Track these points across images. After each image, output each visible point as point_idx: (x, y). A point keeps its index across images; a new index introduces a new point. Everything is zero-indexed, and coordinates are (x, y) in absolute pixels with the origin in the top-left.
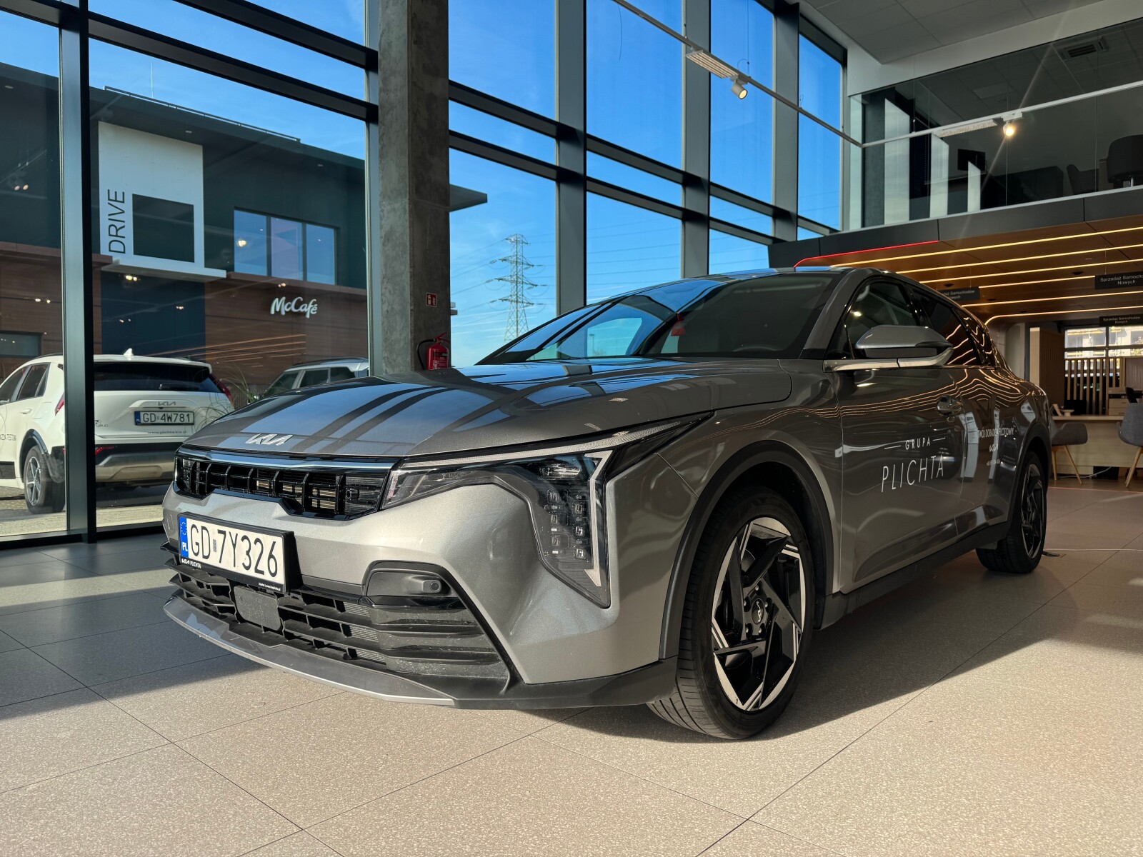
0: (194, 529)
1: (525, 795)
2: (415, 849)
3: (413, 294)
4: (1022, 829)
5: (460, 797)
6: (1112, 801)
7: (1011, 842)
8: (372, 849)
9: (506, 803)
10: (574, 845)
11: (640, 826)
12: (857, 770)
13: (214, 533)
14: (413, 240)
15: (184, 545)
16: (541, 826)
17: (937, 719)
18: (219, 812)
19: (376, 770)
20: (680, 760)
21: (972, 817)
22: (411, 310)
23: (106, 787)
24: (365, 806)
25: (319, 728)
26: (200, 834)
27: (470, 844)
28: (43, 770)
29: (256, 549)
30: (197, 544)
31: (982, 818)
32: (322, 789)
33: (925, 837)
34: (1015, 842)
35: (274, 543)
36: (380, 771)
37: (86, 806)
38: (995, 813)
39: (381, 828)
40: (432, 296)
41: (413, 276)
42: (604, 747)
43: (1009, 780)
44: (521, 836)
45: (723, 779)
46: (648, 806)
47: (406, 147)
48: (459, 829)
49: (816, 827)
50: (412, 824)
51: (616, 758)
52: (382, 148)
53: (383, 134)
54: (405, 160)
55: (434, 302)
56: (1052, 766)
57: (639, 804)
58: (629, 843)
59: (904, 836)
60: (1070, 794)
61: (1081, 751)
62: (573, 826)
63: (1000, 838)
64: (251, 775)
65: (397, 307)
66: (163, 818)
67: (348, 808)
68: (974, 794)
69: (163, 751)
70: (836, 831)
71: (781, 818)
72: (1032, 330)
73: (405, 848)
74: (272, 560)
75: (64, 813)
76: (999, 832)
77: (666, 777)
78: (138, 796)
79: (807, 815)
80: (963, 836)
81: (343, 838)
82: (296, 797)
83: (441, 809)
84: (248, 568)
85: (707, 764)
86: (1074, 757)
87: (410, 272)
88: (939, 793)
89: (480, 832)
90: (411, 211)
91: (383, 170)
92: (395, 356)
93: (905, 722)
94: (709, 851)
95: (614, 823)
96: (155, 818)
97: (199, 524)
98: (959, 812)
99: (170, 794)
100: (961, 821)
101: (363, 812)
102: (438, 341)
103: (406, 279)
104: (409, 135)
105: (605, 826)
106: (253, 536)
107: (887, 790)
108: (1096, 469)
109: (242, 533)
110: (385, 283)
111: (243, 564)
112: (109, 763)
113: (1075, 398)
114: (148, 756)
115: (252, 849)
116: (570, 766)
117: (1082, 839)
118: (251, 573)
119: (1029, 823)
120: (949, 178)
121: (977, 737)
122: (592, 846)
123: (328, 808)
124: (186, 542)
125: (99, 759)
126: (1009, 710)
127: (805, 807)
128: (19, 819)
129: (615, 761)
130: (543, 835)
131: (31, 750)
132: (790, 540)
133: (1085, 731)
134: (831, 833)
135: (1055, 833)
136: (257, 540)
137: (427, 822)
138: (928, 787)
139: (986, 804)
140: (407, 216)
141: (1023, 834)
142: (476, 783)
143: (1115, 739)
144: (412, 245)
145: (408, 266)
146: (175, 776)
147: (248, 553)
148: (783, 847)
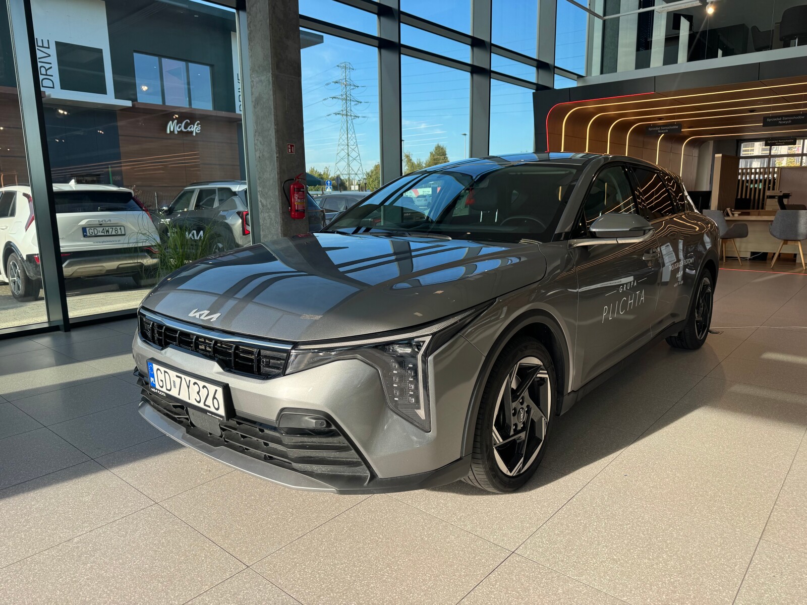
0: (159, 371)
1: (380, 538)
2: (318, 579)
3: (278, 145)
4: (674, 555)
5: (341, 540)
6: (728, 533)
7: (666, 565)
8: (292, 580)
9: (369, 544)
10: (411, 573)
11: (449, 559)
12: (579, 514)
13: (173, 377)
14: (276, 104)
15: (152, 379)
16: (391, 560)
17: (629, 473)
18: (196, 555)
19: (287, 521)
20: (472, 508)
21: (645, 547)
22: (277, 157)
23: (122, 538)
24: (284, 548)
25: (247, 490)
26: (187, 571)
27: (350, 574)
28: (80, 526)
29: (204, 392)
30: (162, 381)
31: (651, 548)
32: (256, 537)
33: (617, 562)
34: (669, 564)
35: (216, 390)
36: (289, 522)
37: (113, 553)
38: (659, 544)
39: (295, 564)
40: (291, 146)
41: (277, 131)
42: (425, 500)
43: (669, 519)
44: (379, 568)
45: (499, 522)
46: (454, 544)
47: (268, 33)
48: (342, 564)
49: (554, 556)
50: (314, 561)
51: (434, 508)
52: (250, 33)
53: (251, 22)
54: (268, 44)
55: (293, 150)
56: (696, 508)
57: (448, 543)
58: (443, 571)
59: (605, 562)
60: (704, 528)
61: (714, 496)
62: (409, 560)
63: (660, 562)
64: (211, 527)
65: (266, 155)
66: (162, 561)
67: (273, 551)
68: (647, 530)
69: (152, 510)
70: (565, 559)
71: (533, 550)
72: (717, 155)
73: (311, 579)
74: (215, 400)
75: (101, 559)
76: (660, 557)
77: (464, 522)
78: (143, 545)
79: (548, 548)
80: (639, 561)
81: (274, 572)
82: (240, 543)
83: (330, 550)
84: (199, 402)
85: (489, 512)
86: (710, 500)
87: (275, 129)
88: (627, 530)
89: (355, 566)
90: (274, 83)
91: (251, 50)
92: (267, 190)
93: (610, 476)
94: (490, 575)
95: (435, 557)
96: (157, 561)
97: (162, 369)
98: (638, 544)
99: (163, 543)
100: (639, 550)
101: (283, 553)
102: (297, 180)
103: (272, 133)
104: (270, 24)
105: (428, 559)
106: (201, 383)
107: (596, 528)
108: (753, 253)
109: (193, 380)
110: (257, 136)
111: (195, 399)
112: (120, 520)
113: (743, 197)
114: (143, 514)
115: (220, 582)
116: (406, 515)
117: (708, 561)
118: (201, 405)
119: (678, 551)
120: (666, 36)
121: (653, 487)
122: (422, 574)
123: (261, 551)
124: (154, 377)
125: (113, 517)
126: (674, 465)
127: (547, 542)
128: (74, 564)
129: (433, 510)
130: (393, 567)
131: (68, 512)
132: (543, 367)
133: (719, 481)
134: (562, 561)
135: (693, 558)
136: (204, 387)
137: (322, 560)
138: (621, 525)
139: (654, 538)
140: (271, 86)
141: (674, 559)
142: (350, 530)
143: (736, 486)
144: (275, 108)
145: (273, 124)
146: (163, 529)
147: (198, 393)
148: (533, 572)
